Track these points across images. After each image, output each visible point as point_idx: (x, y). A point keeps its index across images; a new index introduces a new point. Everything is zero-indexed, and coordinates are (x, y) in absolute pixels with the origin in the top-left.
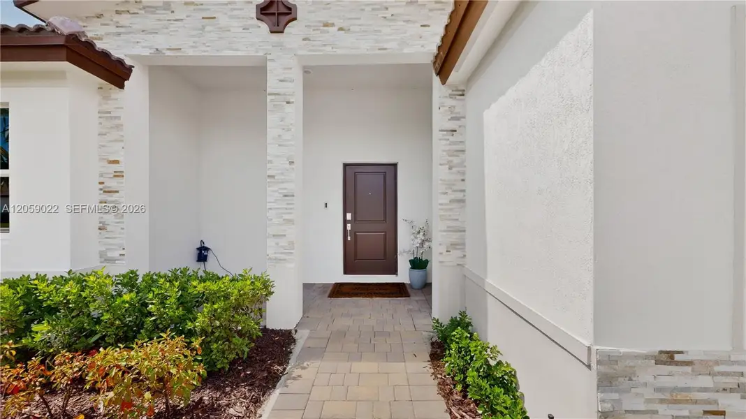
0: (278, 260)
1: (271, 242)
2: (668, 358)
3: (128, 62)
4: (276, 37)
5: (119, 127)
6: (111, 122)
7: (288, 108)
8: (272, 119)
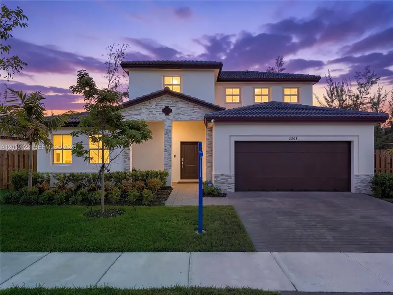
0: (167, 170)
4: (167, 117)
7: (170, 134)
8: (165, 136)
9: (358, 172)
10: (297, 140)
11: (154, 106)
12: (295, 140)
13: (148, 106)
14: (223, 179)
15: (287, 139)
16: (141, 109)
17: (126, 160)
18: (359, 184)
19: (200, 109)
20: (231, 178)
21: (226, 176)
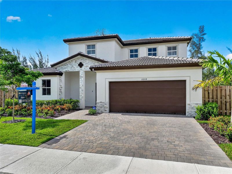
0: (81, 99)
1: (80, 97)
2: (101, 102)
3: (63, 72)
4: (81, 68)
5: (62, 81)
6: (61, 80)
7: (82, 78)
8: (80, 80)
9: (190, 102)
10: (147, 80)
11: (74, 63)
12: (146, 80)
13: (71, 63)
14: (101, 105)
15: (140, 80)
16: (67, 65)
17: (61, 93)
18: (190, 110)
19: (98, 63)
20: (106, 104)
21: (103, 103)
